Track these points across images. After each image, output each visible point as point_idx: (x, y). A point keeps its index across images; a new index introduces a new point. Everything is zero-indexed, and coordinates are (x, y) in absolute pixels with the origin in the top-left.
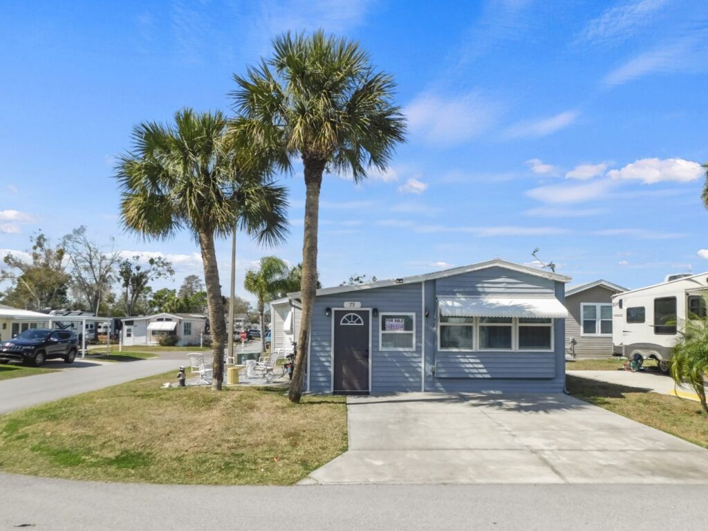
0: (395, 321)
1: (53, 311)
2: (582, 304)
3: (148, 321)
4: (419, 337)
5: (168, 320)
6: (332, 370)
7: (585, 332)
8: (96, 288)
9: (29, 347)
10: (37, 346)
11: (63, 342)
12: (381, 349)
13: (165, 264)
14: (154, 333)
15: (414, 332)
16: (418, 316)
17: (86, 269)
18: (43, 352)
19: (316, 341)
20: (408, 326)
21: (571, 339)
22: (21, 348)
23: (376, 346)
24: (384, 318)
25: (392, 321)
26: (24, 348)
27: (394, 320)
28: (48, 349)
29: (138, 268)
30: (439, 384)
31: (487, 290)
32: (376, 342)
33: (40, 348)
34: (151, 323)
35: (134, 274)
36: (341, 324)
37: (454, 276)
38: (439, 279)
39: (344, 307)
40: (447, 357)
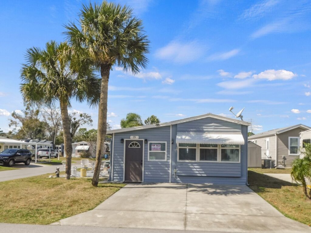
1: (31, 140)
2: (289, 138)
3: (76, 145)
4: (168, 154)
5: (86, 145)
7: (291, 153)
8: (53, 129)
9: (6, 157)
10: (10, 157)
11: (23, 155)
12: (149, 160)
13: (87, 117)
14: (79, 151)
15: (166, 152)
16: (168, 143)
17: (49, 119)
18: (13, 160)
20: (163, 149)
21: (283, 156)
22: (2, 158)
26: (4, 157)
27: (156, 145)
28: (16, 159)
29: (75, 119)
30: (178, 179)
31: (207, 130)
32: (146, 156)
33: (11, 158)
34: (77, 146)
35: (73, 122)
36: (129, 147)
37: (186, 122)
38: (179, 124)
39: (130, 138)
40: (182, 165)
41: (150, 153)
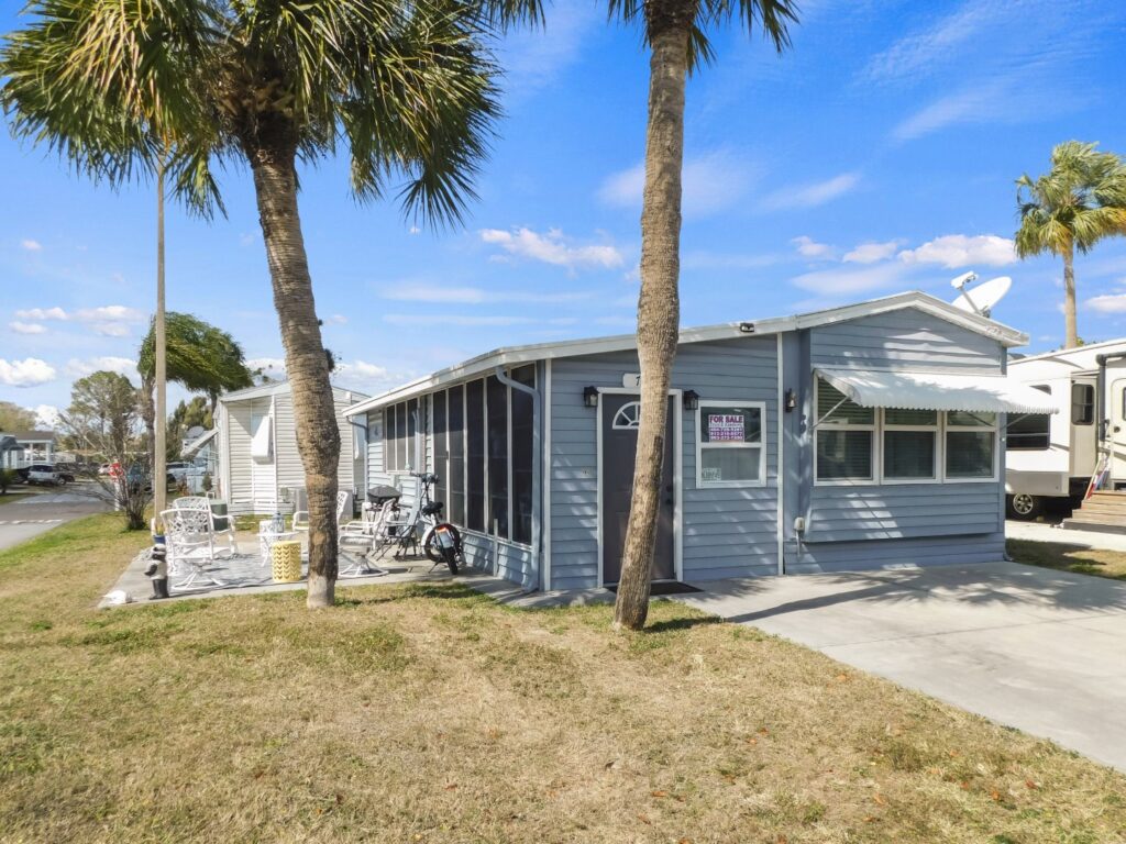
0: (727, 420)
4: (772, 455)
6: (598, 535)
12: (699, 484)
15: (762, 445)
16: (772, 411)
19: (564, 468)
20: (752, 432)
23: (689, 479)
24: (706, 413)
25: (720, 420)
27: (724, 417)
30: (809, 557)
31: (905, 356)
32: (689, 468)
36: (615, 427)
37: (843, 323)
38: (818, 327)
39: (622, 386)
40: (828, 498)
41: (704, 451)
